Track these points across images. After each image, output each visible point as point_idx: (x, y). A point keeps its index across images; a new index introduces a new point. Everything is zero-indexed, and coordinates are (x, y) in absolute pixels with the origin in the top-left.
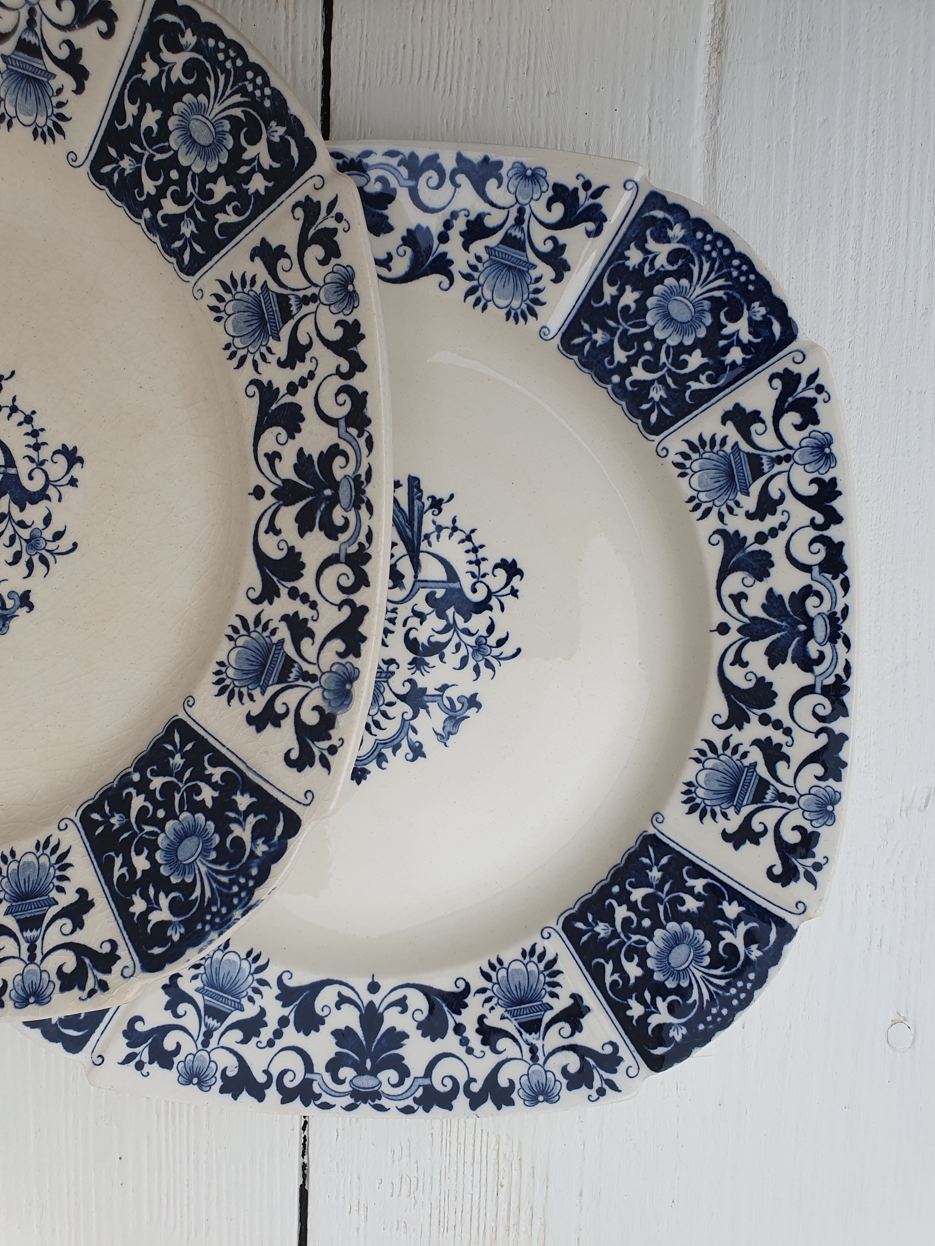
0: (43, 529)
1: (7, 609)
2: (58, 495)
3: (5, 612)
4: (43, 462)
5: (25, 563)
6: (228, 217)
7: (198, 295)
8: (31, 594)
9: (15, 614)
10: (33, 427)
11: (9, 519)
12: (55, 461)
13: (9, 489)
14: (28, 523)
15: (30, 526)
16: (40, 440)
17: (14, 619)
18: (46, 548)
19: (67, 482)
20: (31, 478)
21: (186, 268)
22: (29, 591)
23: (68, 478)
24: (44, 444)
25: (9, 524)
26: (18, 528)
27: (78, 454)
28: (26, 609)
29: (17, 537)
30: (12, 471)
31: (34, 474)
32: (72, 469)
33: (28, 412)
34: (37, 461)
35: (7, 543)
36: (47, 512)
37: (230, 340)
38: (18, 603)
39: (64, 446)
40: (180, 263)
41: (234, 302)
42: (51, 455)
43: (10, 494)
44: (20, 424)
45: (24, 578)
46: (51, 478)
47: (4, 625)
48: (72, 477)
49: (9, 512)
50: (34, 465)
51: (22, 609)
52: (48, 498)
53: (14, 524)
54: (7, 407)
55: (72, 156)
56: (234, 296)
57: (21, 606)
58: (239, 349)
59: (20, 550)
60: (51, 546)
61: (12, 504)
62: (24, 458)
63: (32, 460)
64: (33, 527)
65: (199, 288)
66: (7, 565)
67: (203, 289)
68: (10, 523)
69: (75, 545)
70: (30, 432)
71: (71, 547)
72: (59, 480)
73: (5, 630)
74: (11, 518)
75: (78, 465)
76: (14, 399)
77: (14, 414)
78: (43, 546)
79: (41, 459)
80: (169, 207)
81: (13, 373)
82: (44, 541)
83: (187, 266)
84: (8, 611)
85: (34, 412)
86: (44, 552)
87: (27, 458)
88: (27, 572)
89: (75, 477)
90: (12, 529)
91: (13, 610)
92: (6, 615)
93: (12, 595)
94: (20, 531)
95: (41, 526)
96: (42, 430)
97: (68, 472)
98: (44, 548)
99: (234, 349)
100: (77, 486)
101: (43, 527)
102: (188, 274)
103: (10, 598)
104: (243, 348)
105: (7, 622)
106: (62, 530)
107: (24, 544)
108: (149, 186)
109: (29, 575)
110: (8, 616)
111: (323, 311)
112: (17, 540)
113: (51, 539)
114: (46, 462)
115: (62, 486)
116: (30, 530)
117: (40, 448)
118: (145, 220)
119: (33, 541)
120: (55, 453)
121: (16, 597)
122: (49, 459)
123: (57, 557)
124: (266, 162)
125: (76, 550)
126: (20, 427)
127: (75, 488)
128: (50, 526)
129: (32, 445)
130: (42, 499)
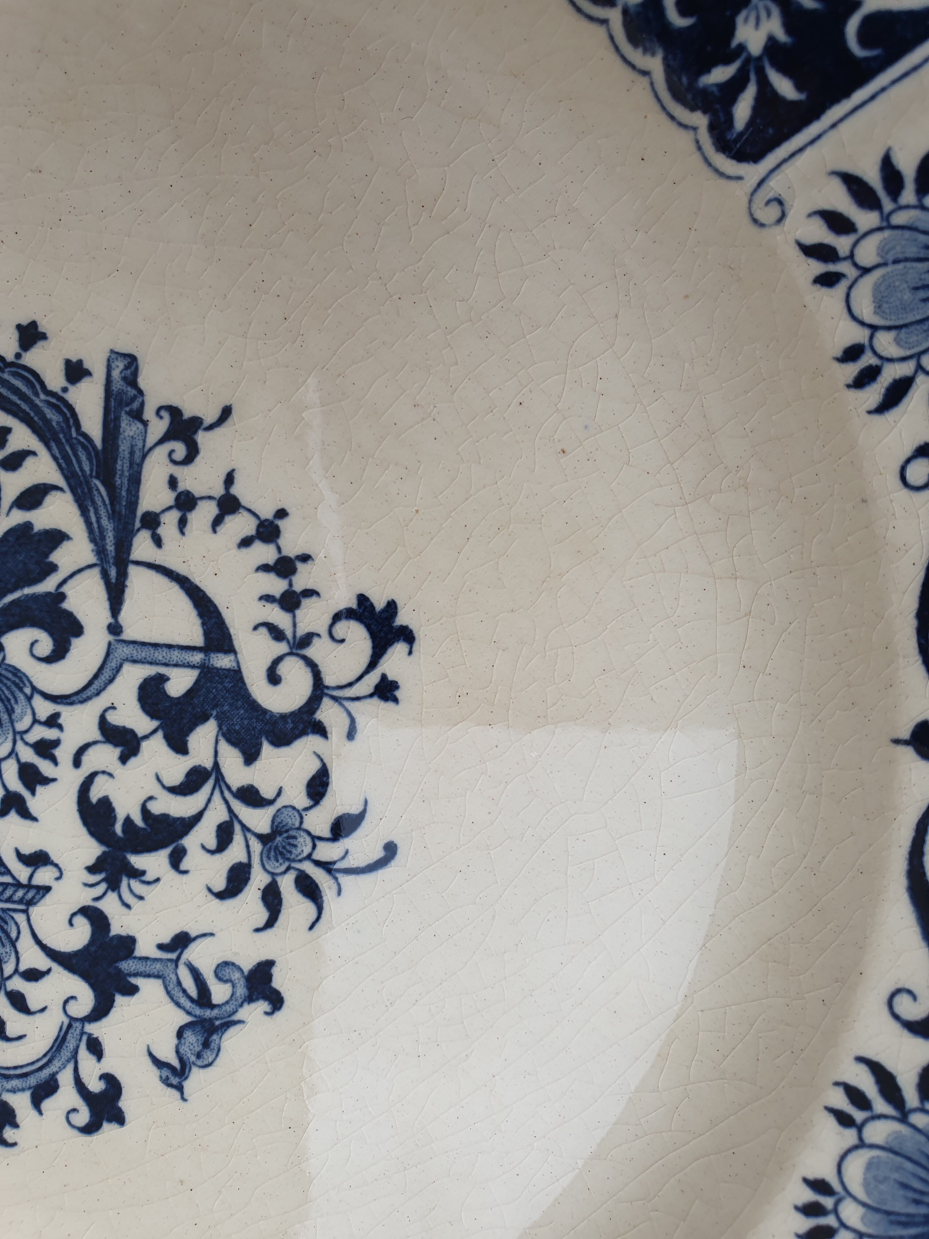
0: (307, 809)
1: (213, 1007)
2: (347, 722)
3: (208, 1013)
4: (307, 640)
5: (259, 894)
7: (769, 214)
8: (275, 971)
9: (236, 1017)
10: (279, 549)
11: (217, 781)
12: (338, 636)
13: (215, 706)
14: (267, 793)
15: (271, 802)
16: (300, 582)
17: (232, 1031)
18: (316, 856)
19: (371, 690)
20: (273, 678)
21: (736, 141)
22: (270, 964)
23: (373, 679)
24: (310, 593)
25: (217, 796)
26: (239, 808)
27: (402, 619)
28: (263, 1006)
29: (237, 828)
30: (223, 661)
31: (283, 669)
32: (386, 657)
33: (267, 512)
34: (289, 634)
35: (212, 843)
36: (315, 766)
37: (860, 335)
38: (241, 991)
39: (362, 599)
40: (719, 127)
41: (887, 233)
42: (329, 621)
43: (217, 718)
44: (246, 543)
45: (257, 930)
46: (329, 680)
47: (206, 1045)
48: (384, 677)
49: (216, 765)
50: (282, 648)
51: (253, 1005)
52: (321, 730)
53: (227, 794)
54: (210, 498)
56: (886, 218)
57: (250, 999)
58: (890, 360)
59: (244, 859)
60: (326, 852)
61: (224, 746)
62: (255, 628)
63: (276, 633)
64: (279, 804)
65: (771, 195)
66: (211, 897)
67: (785, 197)
68: (217, 793)
69: (391, 850)
70: (271, 562)
71: (379, 853)
72: (350, 685)
73: (209, 1056)
74: (220, 780)
75: (399, 649)
76: (229, 480)
77: (228, 519)
78: (307, 850)
79: (301, 632)
81: (226, 413)
82: (308, 840)
83: (741, 134)
84: (216, 1012)
85: (282, 514)
86: (308, 868)
87: (263, 630)
88: (263, 915)
89: (391, 677)
90: (223, 808)
91: (228, 1008)
92: (211, 1021)
93: (227, 972)
94: (246, 813)
95: (301, 800)
96: (305, 558)
97: (372, 665)
98: (309, 857)
99: (873, 361)
100: (396, 700)
101: (307, 802)
102: (741, 156)
103: (220, 979)
104: (904, 359)
105: (215, 1037)
106: (355, 810)
107: (256, 846)
109: (270, 923)
110: (217, 1023)
112: (238, 838)
113: (327, 834)
114: (315, 640)
115: (358, 699)
116: (270, 811)
117: (297, 605)
118: (625, 12)
119: (279, 839)
120: (337, 617)
121: (236, 976)
122: (323, 632)
123: (344, 879)
125: (393, 863)
126: (244, 550)
127: (390, 705)
128: (326, 802)
129: (278, 595)
130: (303, 733)
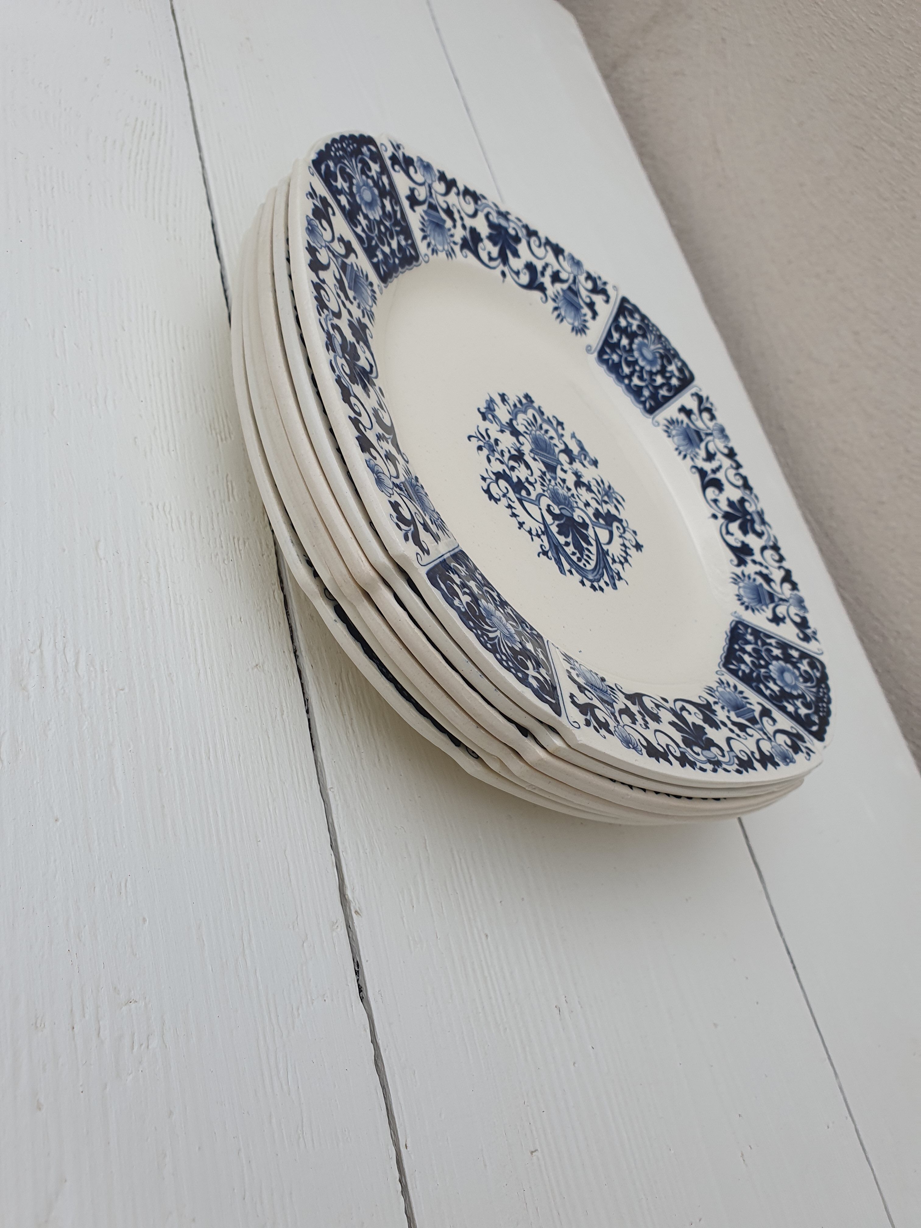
6: (664, 392)
21: (648, 411)
37: (677, 446)
40: (645, 408)
55: (589, 348)
56: (674, 427)
58: (683, 450)
67: (658, 421)
80: (636, 381)
102: (649, 414)
108: (626, 370)
111: (717, 441)
118: (626, 385)
124: (676, 373)
